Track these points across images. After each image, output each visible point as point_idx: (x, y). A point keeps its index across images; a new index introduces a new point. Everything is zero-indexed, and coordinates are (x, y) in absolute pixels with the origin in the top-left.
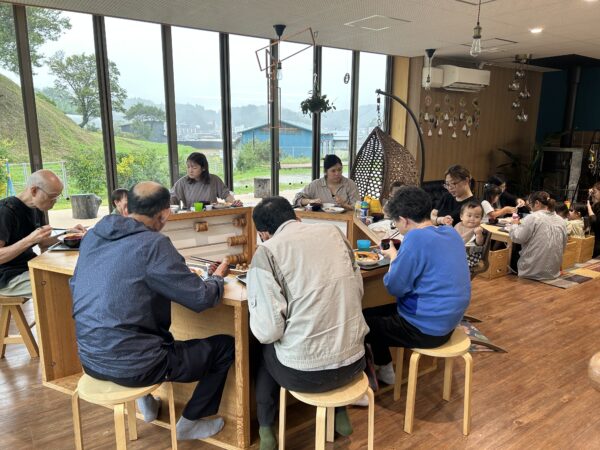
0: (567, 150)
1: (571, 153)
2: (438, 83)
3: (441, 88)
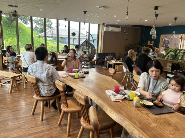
1: (141, 48)
2: (108, 30)
3: (108, 32)
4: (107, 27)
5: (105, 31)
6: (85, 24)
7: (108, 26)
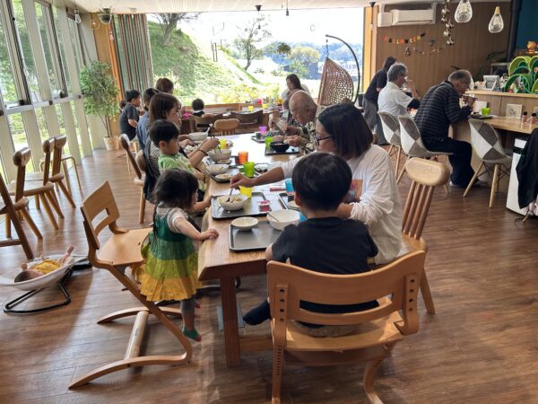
0: (503, 64)
1: (506, 66)
2: (389, 23)
3: (392, 27)
5: (379, 26)
6: (288, 14)
7: (388, 8)
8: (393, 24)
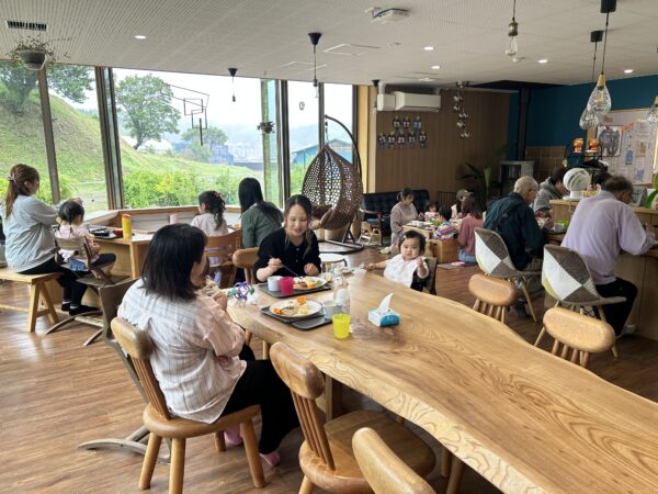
0: (517, 163)
1: (520, 166)
2: (391, 107)
3: (394, 112)
4: (388, 96)
5: (380, 108)
7: (391, 89)
8: (397, 109)
